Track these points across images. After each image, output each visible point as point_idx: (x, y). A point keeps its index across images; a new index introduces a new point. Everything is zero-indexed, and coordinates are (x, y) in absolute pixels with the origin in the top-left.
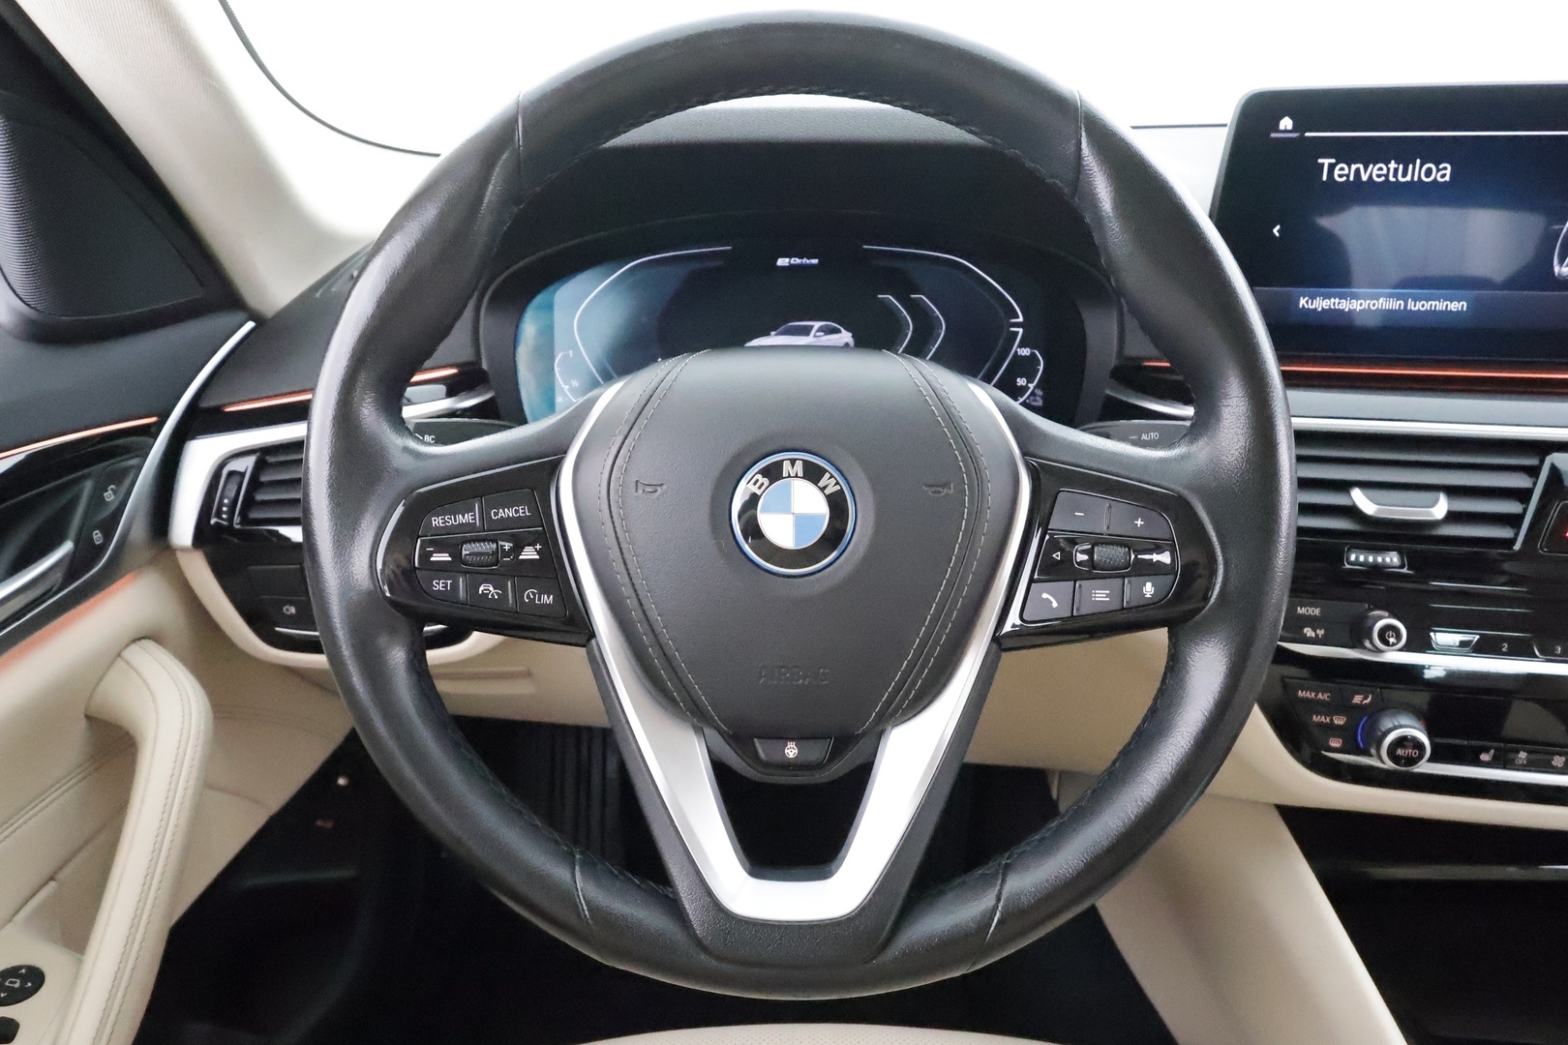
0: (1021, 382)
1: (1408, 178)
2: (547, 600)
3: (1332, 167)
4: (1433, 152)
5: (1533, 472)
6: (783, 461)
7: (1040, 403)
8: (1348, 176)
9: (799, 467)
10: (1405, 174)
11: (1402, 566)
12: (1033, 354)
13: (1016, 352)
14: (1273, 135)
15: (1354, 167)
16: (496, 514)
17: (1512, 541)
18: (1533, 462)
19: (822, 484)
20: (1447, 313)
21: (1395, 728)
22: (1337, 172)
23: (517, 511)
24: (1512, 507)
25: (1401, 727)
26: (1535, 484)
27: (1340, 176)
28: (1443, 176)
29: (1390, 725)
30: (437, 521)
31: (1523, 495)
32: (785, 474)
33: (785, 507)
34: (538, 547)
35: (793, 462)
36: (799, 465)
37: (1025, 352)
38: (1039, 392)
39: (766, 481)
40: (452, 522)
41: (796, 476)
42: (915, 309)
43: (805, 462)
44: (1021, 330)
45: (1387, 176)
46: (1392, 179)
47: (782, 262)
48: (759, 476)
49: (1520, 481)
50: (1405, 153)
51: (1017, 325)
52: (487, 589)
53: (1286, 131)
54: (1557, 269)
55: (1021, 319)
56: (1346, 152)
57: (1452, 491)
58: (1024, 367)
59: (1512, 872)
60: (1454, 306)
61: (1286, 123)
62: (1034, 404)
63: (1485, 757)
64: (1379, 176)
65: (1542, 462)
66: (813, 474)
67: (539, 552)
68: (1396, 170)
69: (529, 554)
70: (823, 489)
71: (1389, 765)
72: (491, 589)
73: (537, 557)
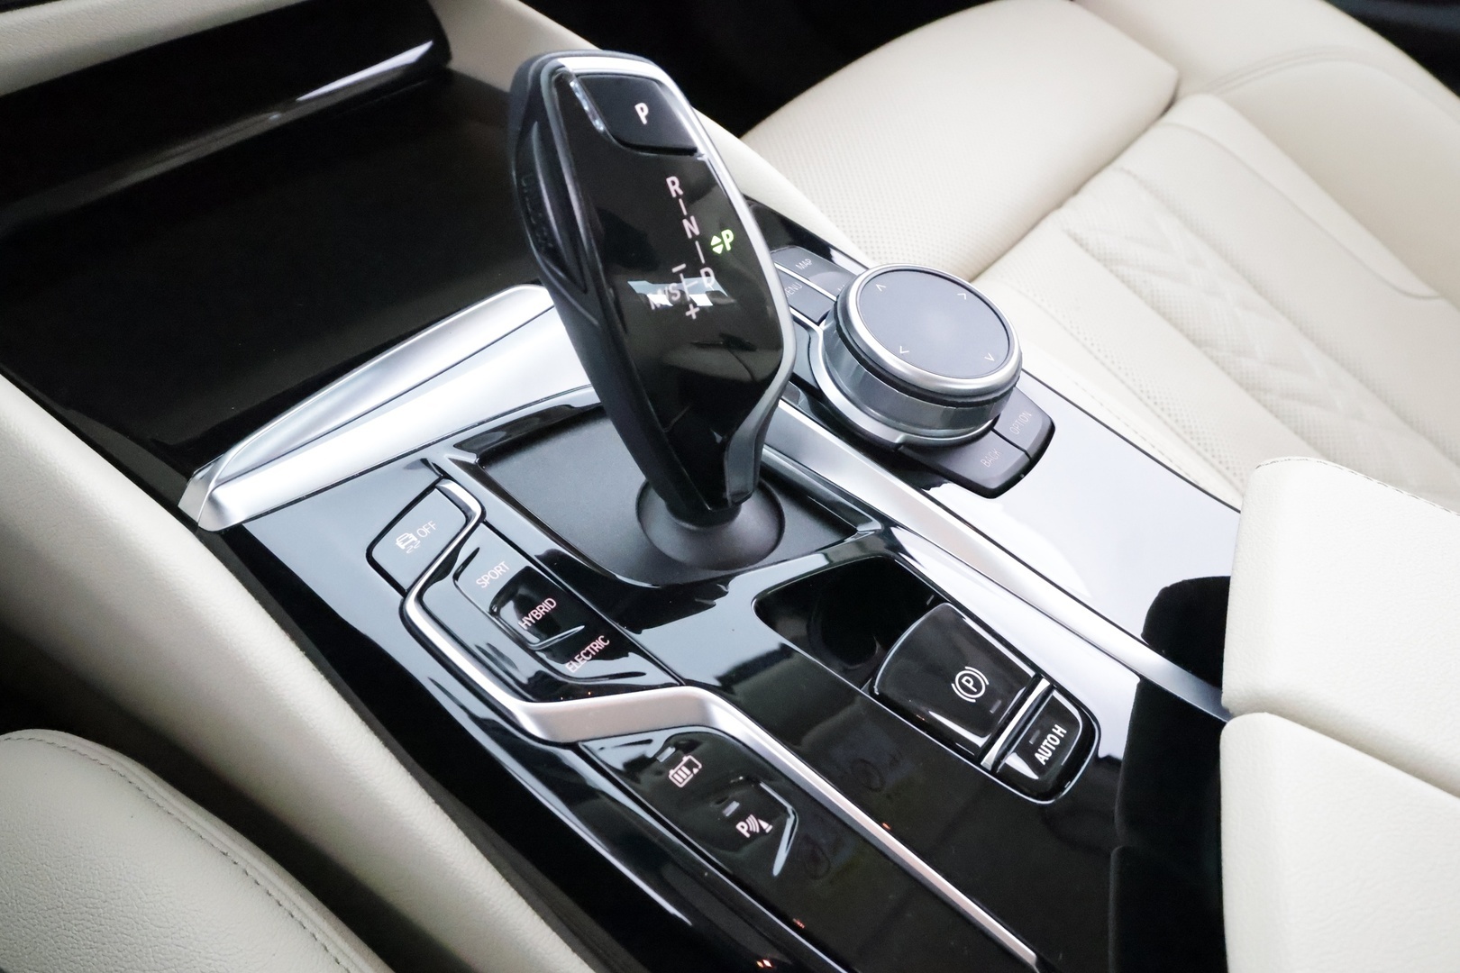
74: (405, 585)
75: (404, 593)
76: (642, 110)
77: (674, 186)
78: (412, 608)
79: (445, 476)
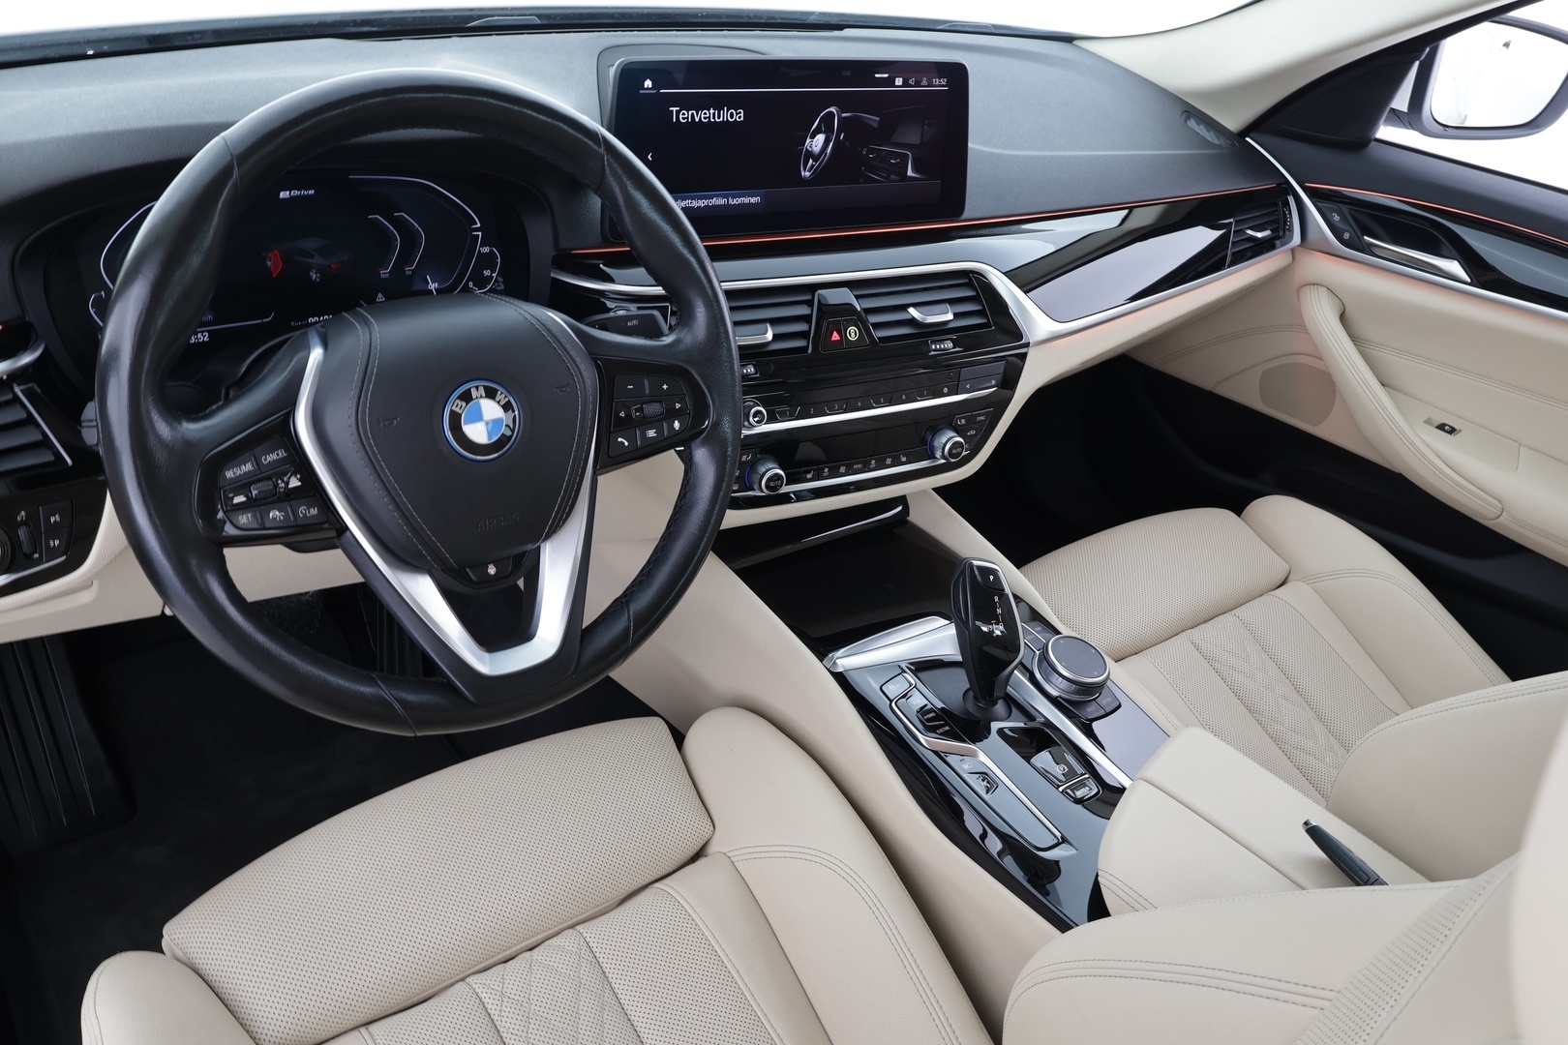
0: (487, 273)
1: (721, 119)
2: (314, 511)
3: (678, 112)
4: (733, 102)
5: (810, 303)
6: (470, 389)
7: (502, 287)
8: (688, 118)
9: (482, 391)
10: (719, 118)
11: (756, 373)
12: (491, 251)
13: (479, 251)
14: (641, 92)
15: (690, 113)
16: (265, 460)
17: (807, 347)
18: (808, 297)
19: (497, 399)
20: (750, 204)
21: (767, 471)
22: (681, 116)
23: (278, 455)
24: (802, 327)
25: (770, 469)
26: (812, 311)
27: (683, 119)
28: (740, 117)
29: (764, 470)
30: (229, 474)
31: (807, 319)
32: (474, 397)
33: (478, 417)
34: (299, 476)
35: (477, 388)
36: (482, 390)
37: (486, 250)
38: (500, 279)
39: (464, 404)
40: (239, 472)
41: (481, 397)
42: (399, 224)
43: (485, 387)
44: (480, 233)
45: (709, 118)
46: (712, 120)
47: (284, 195)
48: (458, 401)
49: (804, 310)
50: (718, 102)
51: (477, 230)
52: (274, 514)
53: (648, 89)
54: (803, 174)
55: (479, 225)
56: (687, 102)
57: (774, 322)
58: (487, 261)
59: (789, 549)
60: (754, 200)
61: (648, 83)
62: (498, 288)
63: (809, 476)
64: (705, 118)
65: (813, 296)
66: (491, 394)
67: (300, 480)
68: (714, 114)
69: (294, 483)
70: (499, 402)
71: (766, 492)
72: (277, 513)
73: (299, 484)
74: (892, 698)
75: (891, 701)
76: (992, 577)
77: (996, 599)
78: (893, 705)
79: (905, 672)
